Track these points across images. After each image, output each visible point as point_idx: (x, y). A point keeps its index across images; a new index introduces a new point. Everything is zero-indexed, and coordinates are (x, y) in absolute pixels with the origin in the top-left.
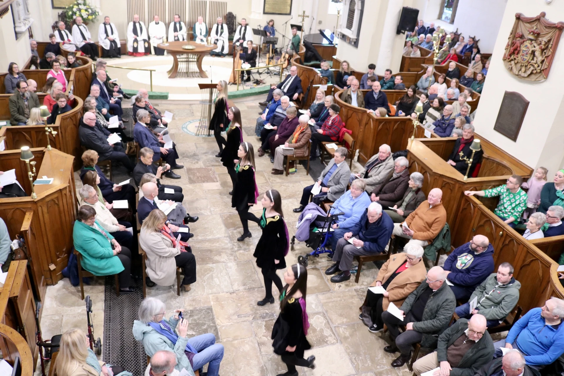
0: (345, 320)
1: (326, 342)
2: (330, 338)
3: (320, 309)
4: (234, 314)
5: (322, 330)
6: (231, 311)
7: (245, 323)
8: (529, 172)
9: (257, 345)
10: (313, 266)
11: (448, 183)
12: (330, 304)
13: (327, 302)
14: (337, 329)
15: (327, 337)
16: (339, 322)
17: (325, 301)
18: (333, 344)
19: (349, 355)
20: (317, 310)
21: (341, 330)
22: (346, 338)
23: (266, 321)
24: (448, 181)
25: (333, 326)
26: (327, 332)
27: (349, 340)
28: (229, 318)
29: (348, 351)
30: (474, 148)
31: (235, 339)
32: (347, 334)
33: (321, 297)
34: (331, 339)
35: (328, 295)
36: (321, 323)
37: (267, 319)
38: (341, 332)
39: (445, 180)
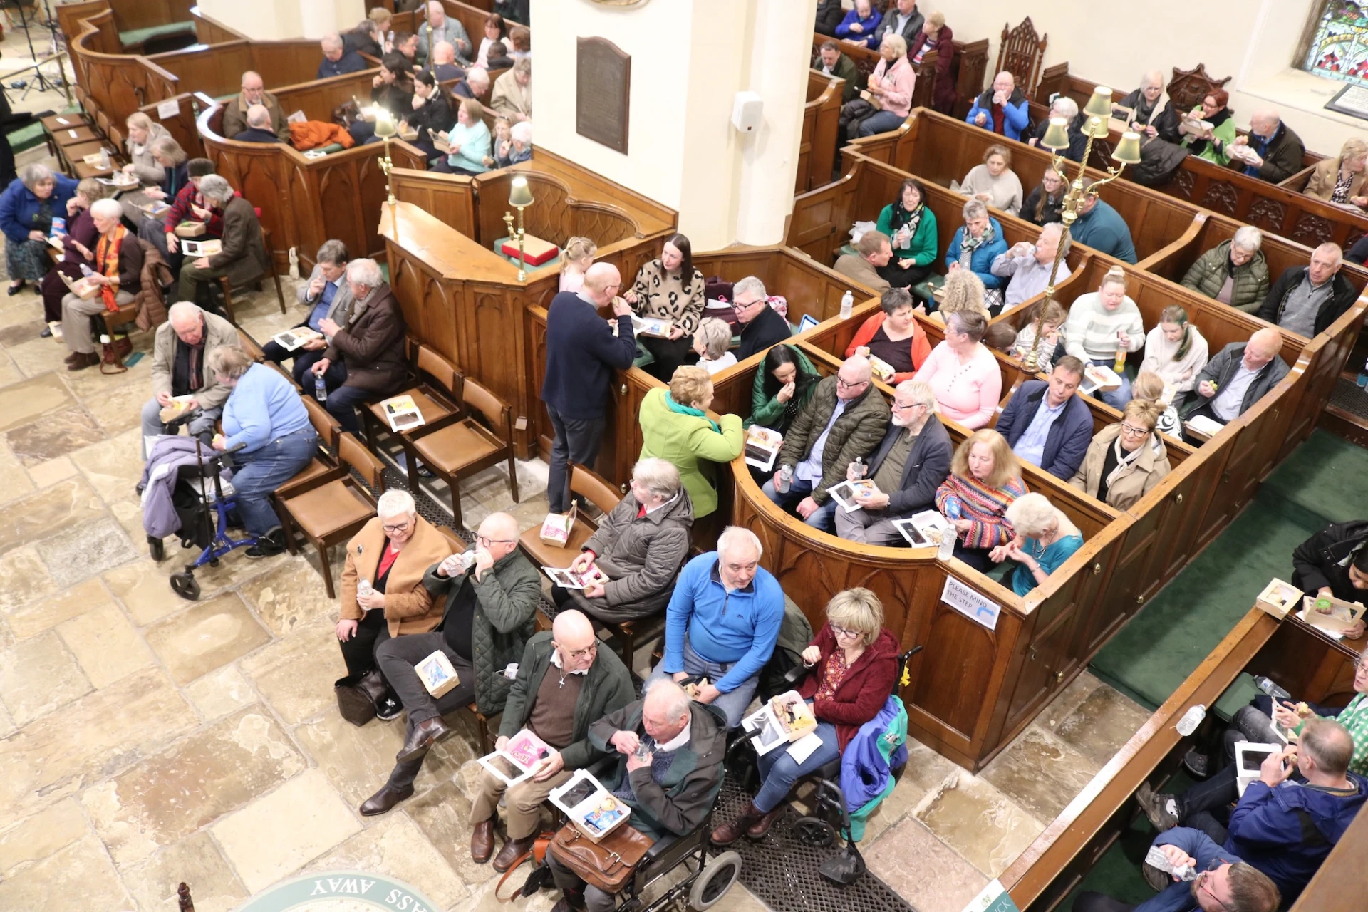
0: (317, 703)
1: (279, 777)
2: (286, 763)
3: (252, 698)
4: (29, 791)
5: (264, 750)
6: (19, 786)
7: (62, 804)
8: (670, 220)
9: (103, 851)
10: (219, 590)
11: (488, 295)
12: (275, 676)
13: (266, 674)
14: (300, 732)
15: (279, 763)
16: (304, 713)
17: (262, 670)
18: (297, 774)
19: (338, 787)
20: (244, 702)
21: (311, 732)
22: (326, 748)
23: (118, 779)
24: (484, 291)
25: (288, 729)
26: (278, 751)
27: (334, 750)
28: (16, 808)
29: (336, 779)
30: (520, 201)
31: (40, 857)
32: (328, 737)
33: (251, 665)
34: (291, 765)
35: (267, 651)
36: (259, 731)
37: (118, 773)
38: (313, 738)
39: (477, 290)
